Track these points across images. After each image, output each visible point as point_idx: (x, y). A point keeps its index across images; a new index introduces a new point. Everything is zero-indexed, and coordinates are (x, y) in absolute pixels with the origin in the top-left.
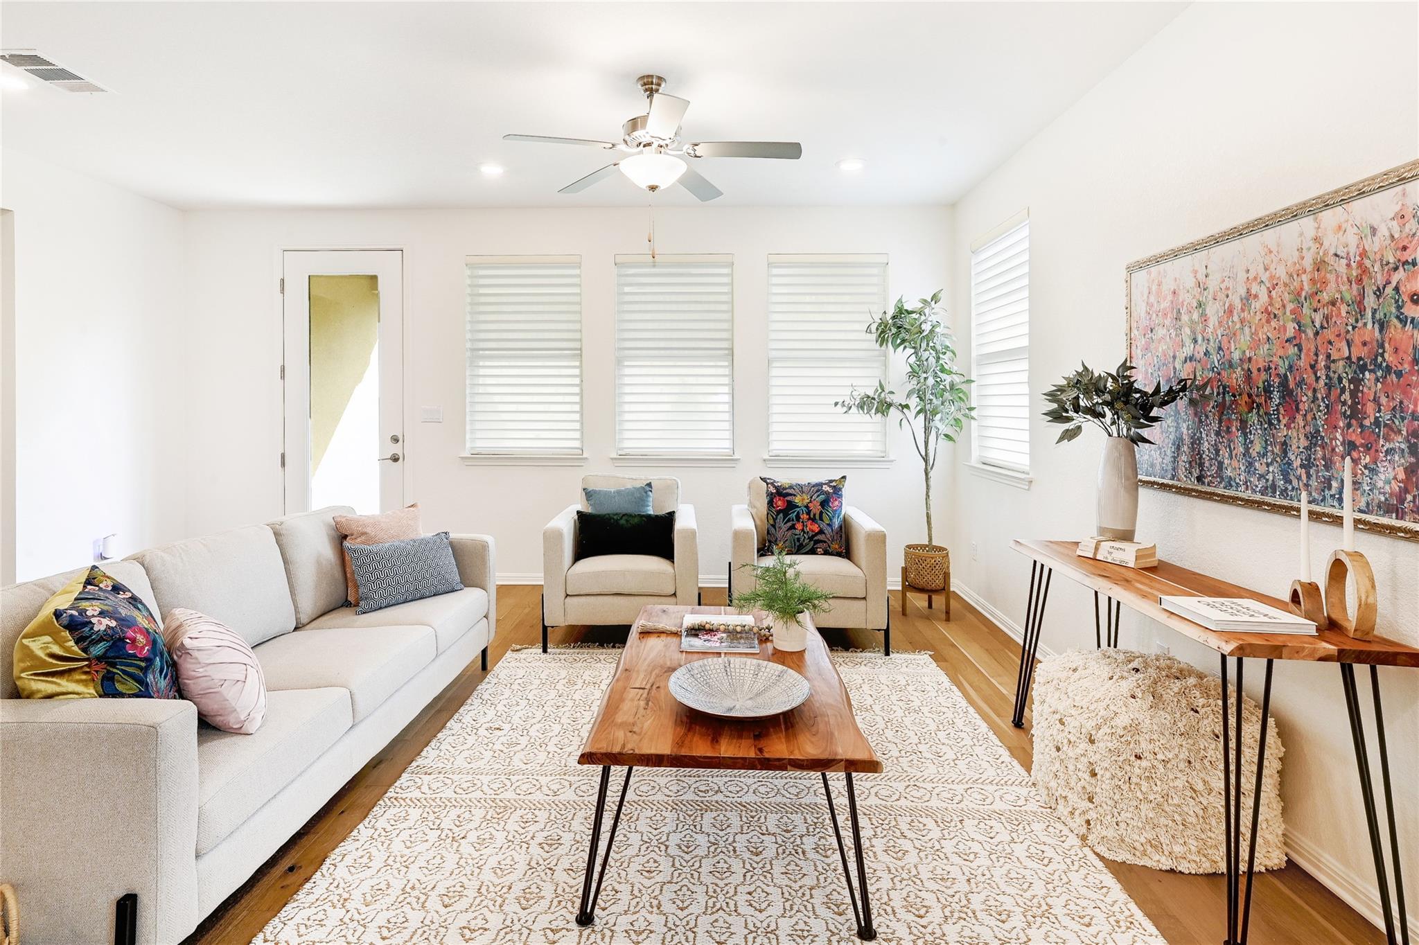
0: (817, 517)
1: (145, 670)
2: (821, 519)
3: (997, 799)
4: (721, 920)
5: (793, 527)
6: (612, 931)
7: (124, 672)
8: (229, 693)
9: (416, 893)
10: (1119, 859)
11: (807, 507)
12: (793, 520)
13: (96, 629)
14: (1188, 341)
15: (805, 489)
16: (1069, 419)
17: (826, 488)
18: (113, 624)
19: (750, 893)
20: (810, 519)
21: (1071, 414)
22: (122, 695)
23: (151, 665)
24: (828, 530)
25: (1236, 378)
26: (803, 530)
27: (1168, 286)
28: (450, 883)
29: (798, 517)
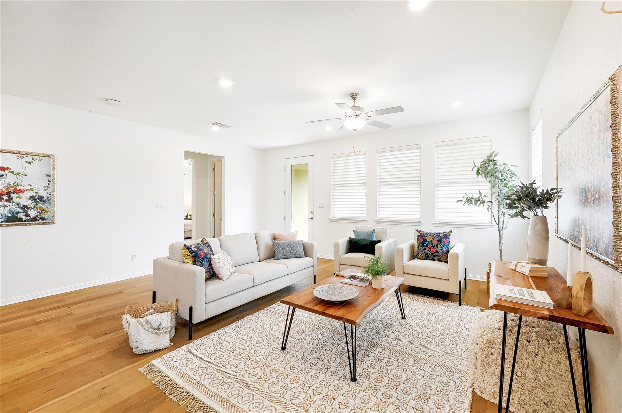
0: (436, 246)
1: (202, 261)
2: (437, 247)
3: (451, 362)
4: (317, 361)
5: (425, 249)
6: (288, 353)
7: (198, 260)
8: (220, 270)
9: (255, 330)
10: (483, 397)
11: (431, 242)
12: (425, 246)
13: (192, 250)
15: (432, 235)
16: (516, 207)
17: (441, 235)
18: (196, 249)
19: (331, 358)
20: (432, 246)
21: (517, 205)
22: (197, 265)
23: (203, 260)
24: (440, 252)
26: (429, 251)
28: (263, 331)
29: (427, 246)
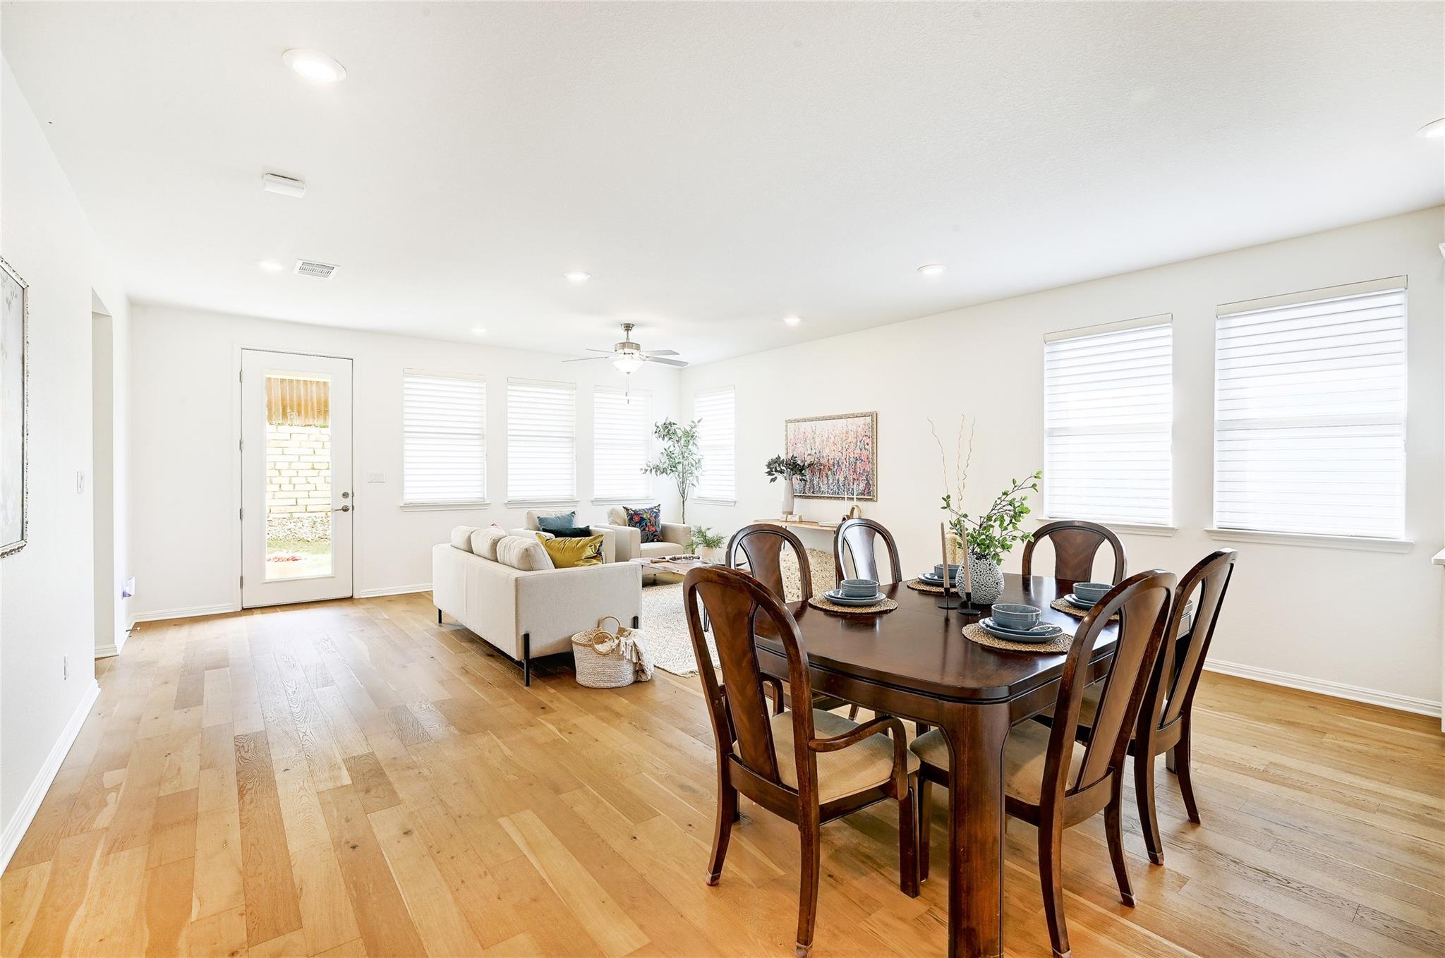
0: (653, 523)
2: (655, 525)
5: (644, 529)
11: (648, 519)
14: (809, 449)
15: (645, 511)
16: (774, 474)
17: (653, 510)
20: (650, 525)
21: (774, 473)
24: (658, 530)
25: (824, 461)
26: (648, 531)
27: (802, 430)
29: (646, 525)
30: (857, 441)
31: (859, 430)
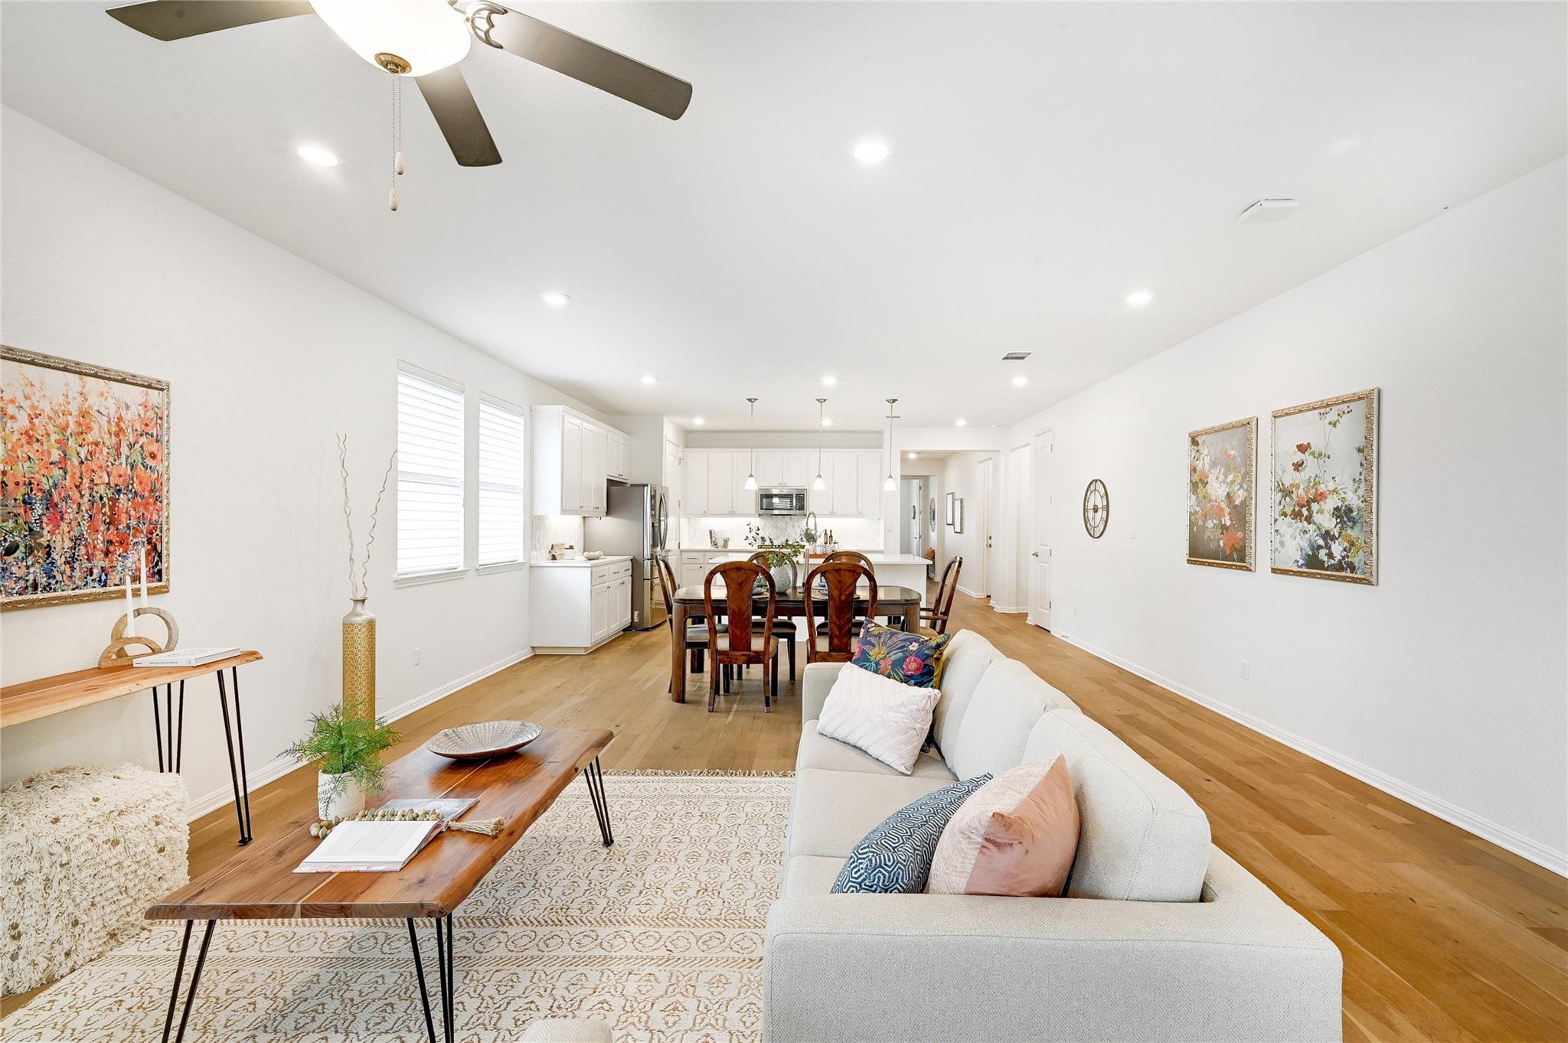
30: (119, 445)
31: (128, 416)
